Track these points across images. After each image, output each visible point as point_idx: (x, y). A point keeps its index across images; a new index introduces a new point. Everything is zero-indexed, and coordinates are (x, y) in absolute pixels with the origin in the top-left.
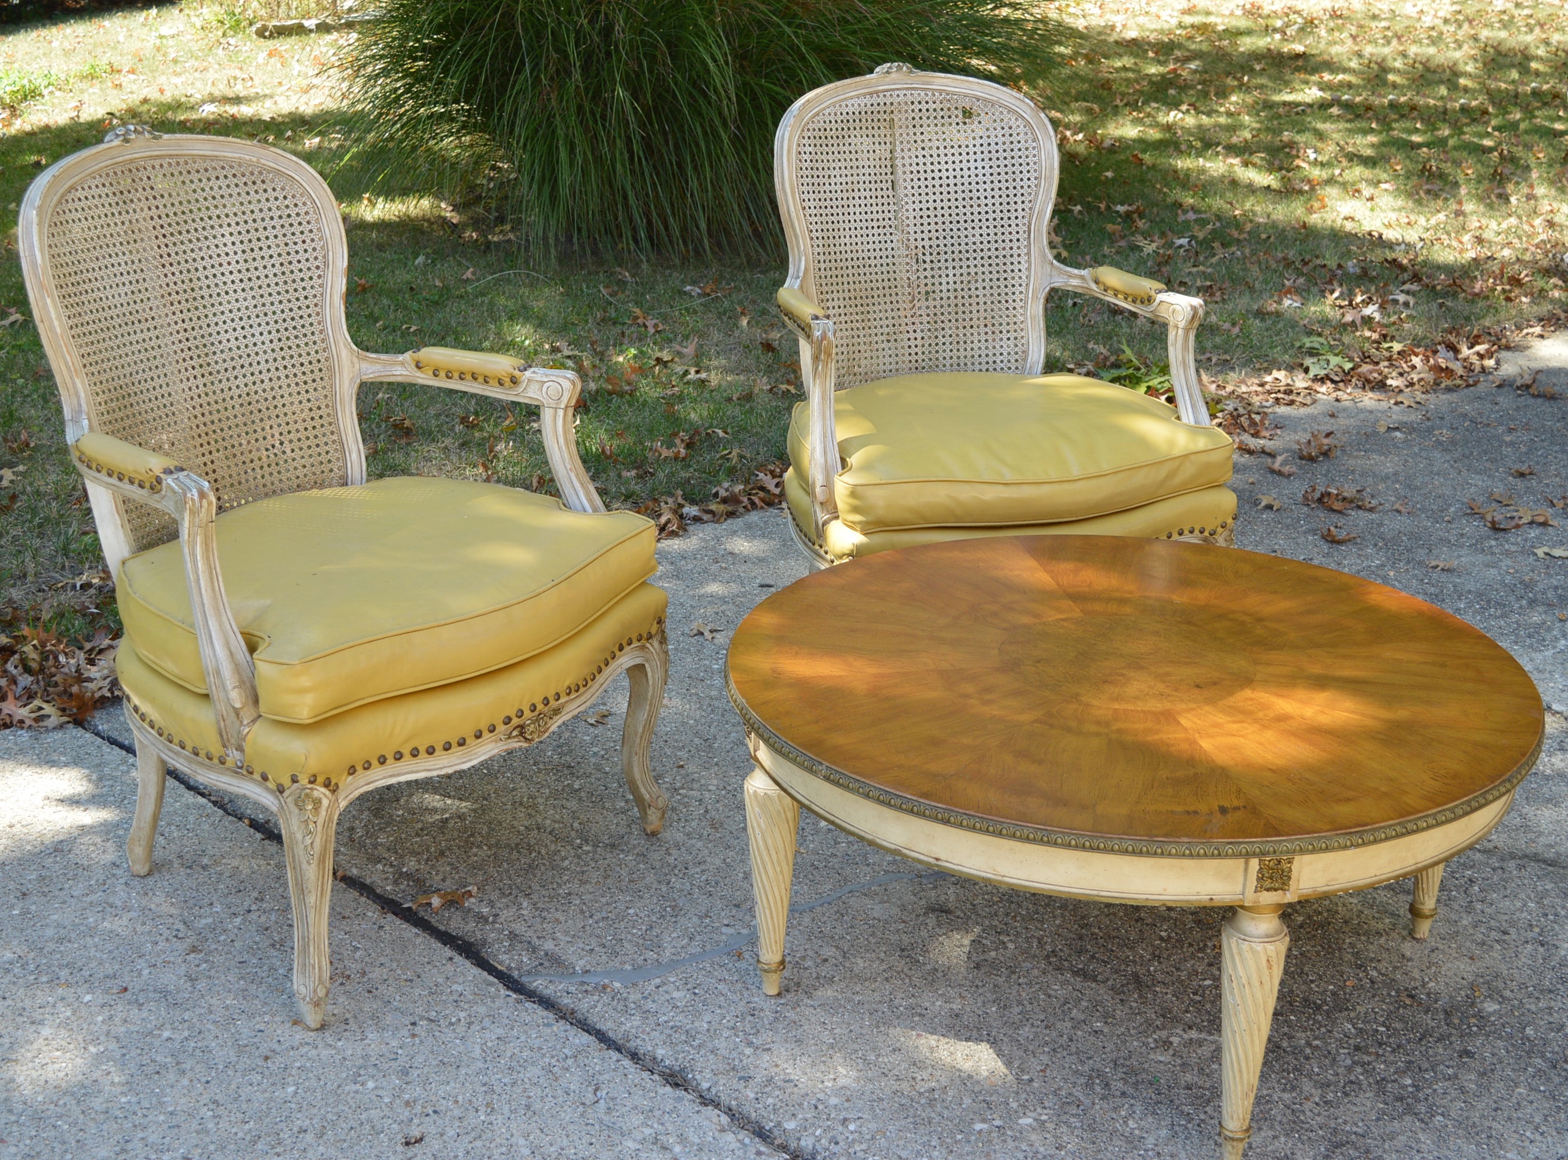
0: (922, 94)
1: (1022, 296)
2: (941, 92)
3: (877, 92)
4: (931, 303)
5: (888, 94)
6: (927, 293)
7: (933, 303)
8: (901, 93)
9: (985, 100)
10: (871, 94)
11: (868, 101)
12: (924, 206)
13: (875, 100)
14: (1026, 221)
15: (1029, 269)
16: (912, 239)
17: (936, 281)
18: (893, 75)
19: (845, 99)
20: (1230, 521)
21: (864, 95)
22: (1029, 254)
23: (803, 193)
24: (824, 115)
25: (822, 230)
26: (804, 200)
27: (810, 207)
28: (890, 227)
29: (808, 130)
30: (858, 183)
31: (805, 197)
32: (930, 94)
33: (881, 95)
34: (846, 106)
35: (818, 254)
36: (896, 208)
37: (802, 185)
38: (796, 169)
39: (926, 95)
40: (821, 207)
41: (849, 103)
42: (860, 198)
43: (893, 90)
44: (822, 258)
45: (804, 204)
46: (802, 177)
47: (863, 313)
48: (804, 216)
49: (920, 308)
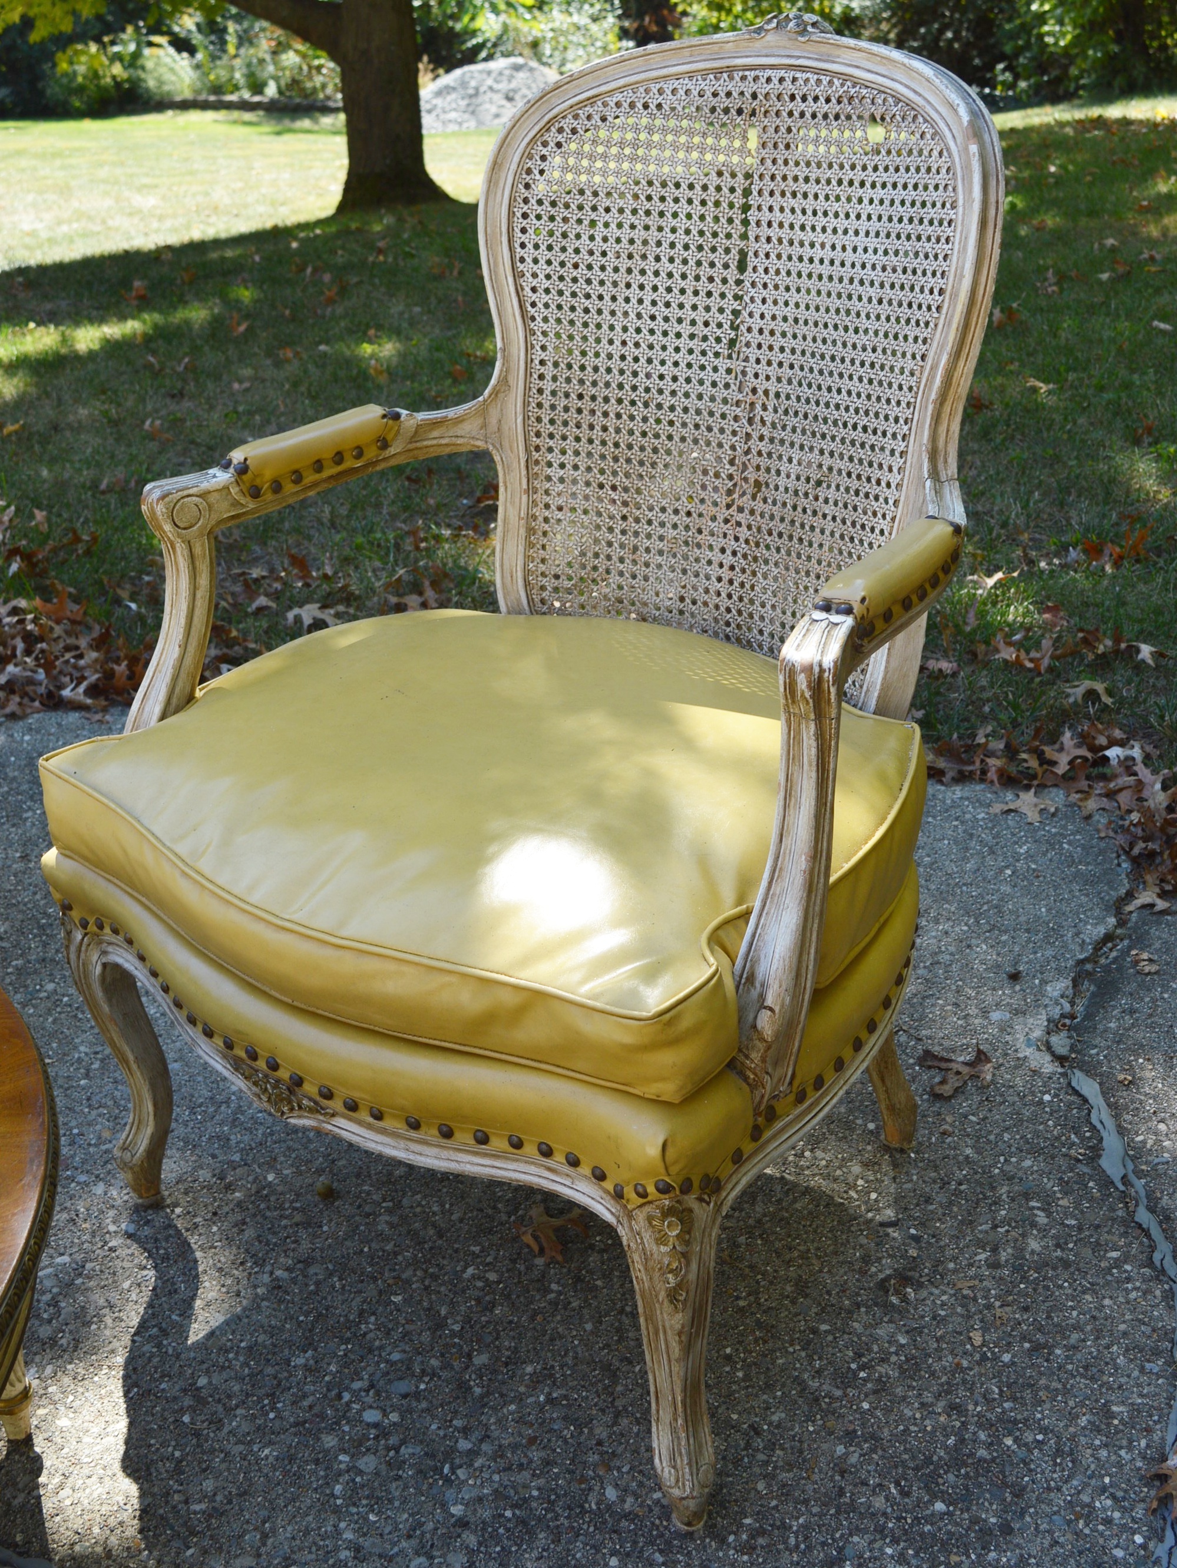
0: (813, 78)
2: (845, 78)
3: (730, 70)
4: (759, 505)
5: (750, 75)
6: (757, 483)
7: (762, 506)
8: (776, 75)
9: (909, 103)
10: (718, 72)
12: (780, 311)
13: (723, 85)
14: (914, 381)
16: (751, 372)
17: (774, 464)
18: (770, 38)
19: (665, 78)
20: (651, 1189)
21: (704, 73)
22: (905, 454)
23: (523, 246)
24: (605, 104)
25: (559, 321)
26: (522, 260)
27: (535, 275)
28: (718, 340)
29: (560, 130)
30: (659, 244)
31: (529, 253)
32: (825, 80)
33: (737, 76)
34: (661, 92)
35: (542, 363)
36: (736, 305)
37: (524, 231)
38: (512, 200)
39: (819, 82)
40: (561, 278)
41: (668, 88)
42: (657, 274)
43: (763, 67)
44: (549, 371)
45: (521, 267)
46: (525, 216)
47: (626, 490)
48: (519, 290)
49: (741, 510)
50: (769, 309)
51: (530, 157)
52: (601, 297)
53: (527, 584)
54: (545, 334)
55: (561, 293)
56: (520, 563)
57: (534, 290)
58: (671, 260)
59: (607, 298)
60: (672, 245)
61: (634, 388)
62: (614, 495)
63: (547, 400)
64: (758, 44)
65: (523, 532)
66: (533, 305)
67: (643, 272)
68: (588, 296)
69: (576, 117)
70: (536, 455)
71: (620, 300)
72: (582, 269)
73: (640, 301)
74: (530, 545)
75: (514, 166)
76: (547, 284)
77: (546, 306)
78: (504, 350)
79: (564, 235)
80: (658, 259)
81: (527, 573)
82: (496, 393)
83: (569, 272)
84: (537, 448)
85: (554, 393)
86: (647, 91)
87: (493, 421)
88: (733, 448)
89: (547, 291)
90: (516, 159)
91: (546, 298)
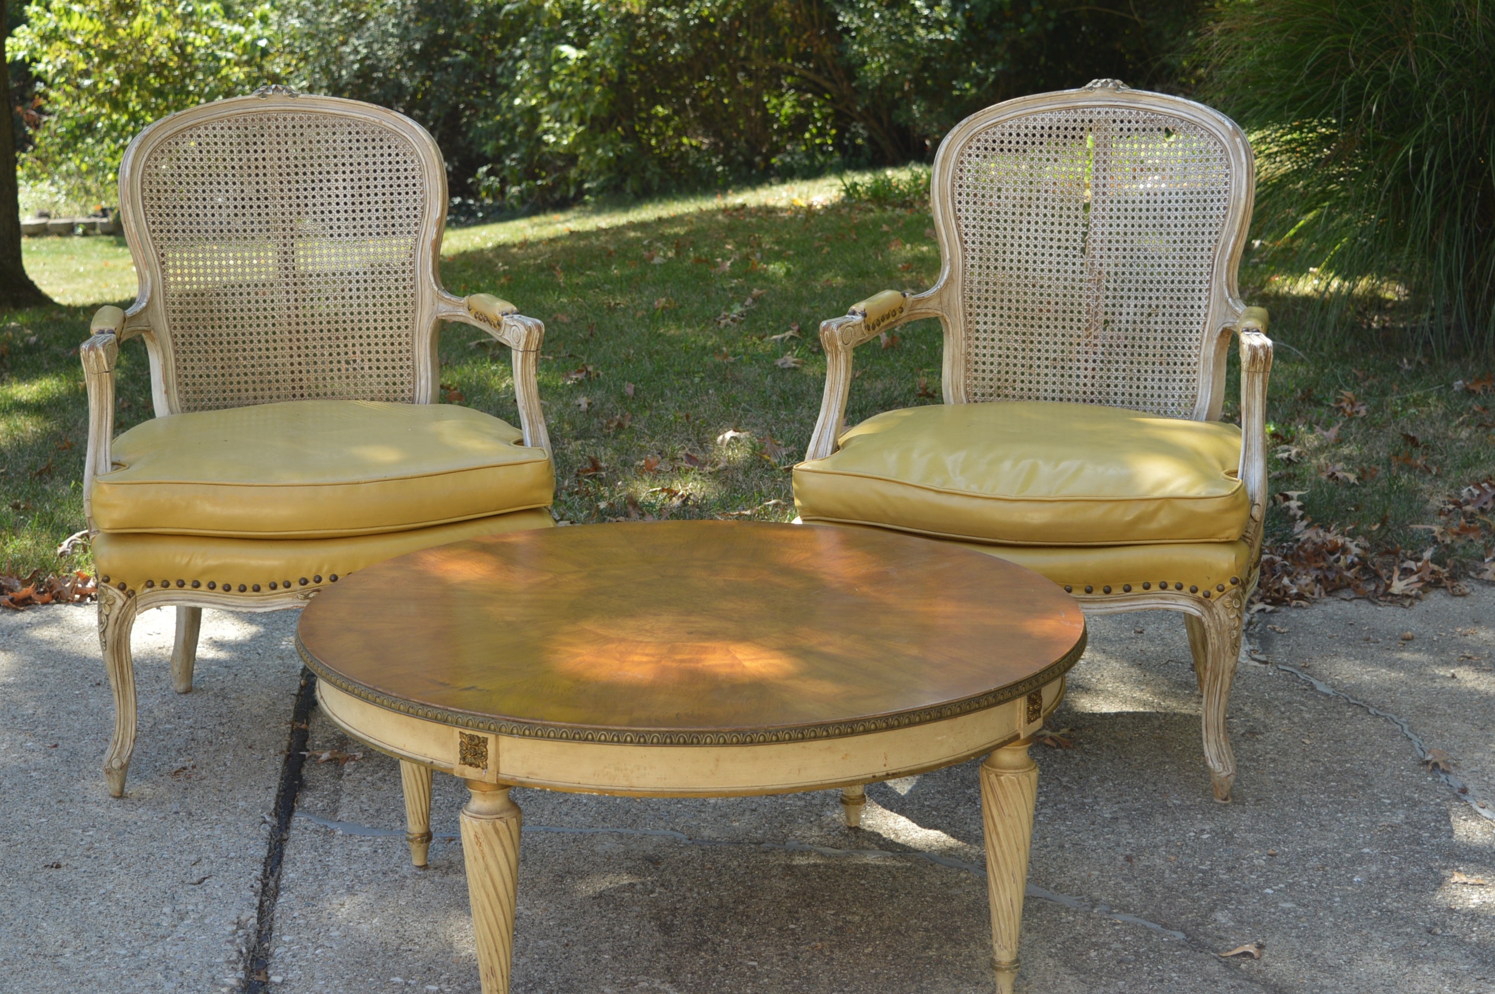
0: (1126, 112)
1: (1199, 336)
2: (1146, 111)
3: (1075, 109)
4: (1108, 333)
5: (1087, 110)
6: (1106, 322)
7: (1111, 333)
8: (1103, 110)
9: (1190, 121)
10: (1068, 110)
11: (1063, 116)
12: (1114, 230)
13: (1071, 116)
14: (1211, 254)
15: (1207, 306)
16: (1097, 263)
17: (1117, 310)
18: (1098, 92)
19: (1036, 113)
20: (1228, 584)
21: (1060, 110)
22: (1209, 290)
23: (960, 202)
24: (1003, 127)
25: (981, 243)
26: (960, 210)
27: (967, 218)
28: (1075, 248)
29: (979, 140)
30: (1038, 199)
31: (963, 207)
32: (1134, 112)
33: (1079, 111)
34: (1035, 120)
35: (972, 266)
36: (1084, 230)
37: (960, 194)
38: (953, 178)
39: (1130, 113)
40: (982, 220)
41: (1039, 118)
42: (1037, 215)
43: (1095, 107)
44: (976, 270)
45: (959, 214)
46: (960, 186)
47: (1024, 334)
48: (958, 226)
49: (1096, 337)
50: (1107, 229)
51: (962, 155)
52: (1005, 229)
53: (966, 392)
54: (973, 250)
55: (982, 227)
56: (962, 380)
57: (966, 226)
58: (1046, 207)
59: (1009, 229)
60: (1046, 199)
61: (1026, 277)
62: (1017, 338)
63: (975, 286)
64: (1090, 95)
65: (963, 362)
66: (966, 234)
67: (1029, 214)
68: (998, 229)
69: (987, 133)
70: (969, 318)
71: (1017, 229)
72: (994, 214)
73: (1028, 230)
74: (967, 370)
75: (953, 160)
76: (974, 223)
77: (974, 235)
78: (950, 259)
79: (983, 196)
80: (1038, 207)
81: (966, 386)
82: (946, 284)
83: (986, 216)
84: (971, 314)
85: (979, 283)
86: (1027, 119)
87: (945, 300)
88: (1088, 305)
89: (974, 227)
90: (955, 155)
91: (973, 231)
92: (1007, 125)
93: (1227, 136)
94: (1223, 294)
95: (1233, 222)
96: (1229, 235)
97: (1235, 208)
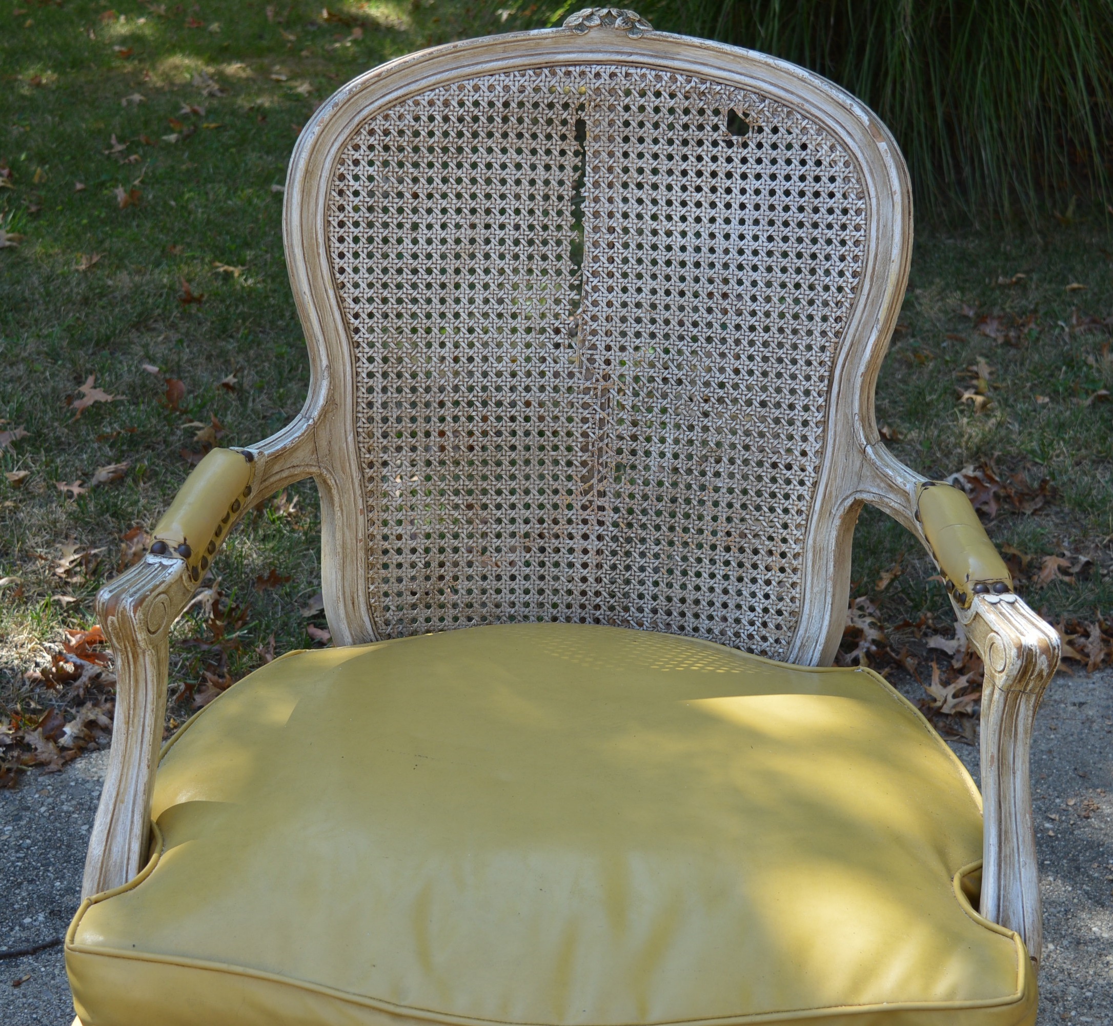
0: (651, 75)
1: (802, 505)
2: (690, 75)
3: (552, 67)
4: (625, 487)
5: (575, 71)
6: (619, 467)
7: (630, 488)
8: (605, 71)
9: (777, 100)
10: (538, 69)
11: (529, 81)
12: (631, 298)
13: (544, 80)
14: (826, 357)
15: (820, 453)
16: (599, 359)
17: (640, 446)
18: (593, 34)
19: (478, 75)
21: (522, 69)
22: (824, 423)
23: (341, 256)
24: (417, 103)
25: (385, 330)
26: (342, 271)
27: (356, 285)
28: (557, 331)
29: (372, 133)
30: (487, 241)
31: (348, 263)
32: (666, 77)
33: (560, 72)
34: (476, 89)
35: (370, 375)
36: (574, 295)
37: (341, 240)
38: (327, 208)
39: (658, 78)
40: (385, 286)
41: (484, 83)
42: (487, 271)
43: (589, 63)
44: (378, 382)
45: (341, 278)
46: (341, 224)
47: (470, 492)
48: (341, 300)
49: (602, 494)
50: (617, 297)
51: (342, 163)
52: (429, 301)
53: (370, 607)
54: (371, 345)
55: (385, 301)
56: (361, 587)
57: (356, 300)
58: (502, 257)
59: (436, 301)
60: (502, 242)
61: (471, 389)
62: (457, 500)
63: (377, 412)
64: (580, 41)
65: (361, 554)
66: (356, 316)
67: (472, 271)
68: (415, 301)
69: (386, 118)
70: (369, 472)
71: (450, 301)
72: (407, 274)
73: (471, 301)
74: (370, 566)
75: (325, 174)
76: (370, 293)
77: (371, 315)
78: (329, 367)
79: (385, 241)
80: (487, 256)
81: (369, 595)
82: (324, 413)
83: (392, 278)
84: (371, 465)
85: (385, 405)
86: (461, 88)
87: (323, 443)
88: (585, 435)
89: (370, 300)
90: (328, 165)
91: (370, 308)
92: (424, 100)
93: (858, 134)
94: (852, 434)
95: (873, 303)
96: (866, 326)
97: (879, 279)
